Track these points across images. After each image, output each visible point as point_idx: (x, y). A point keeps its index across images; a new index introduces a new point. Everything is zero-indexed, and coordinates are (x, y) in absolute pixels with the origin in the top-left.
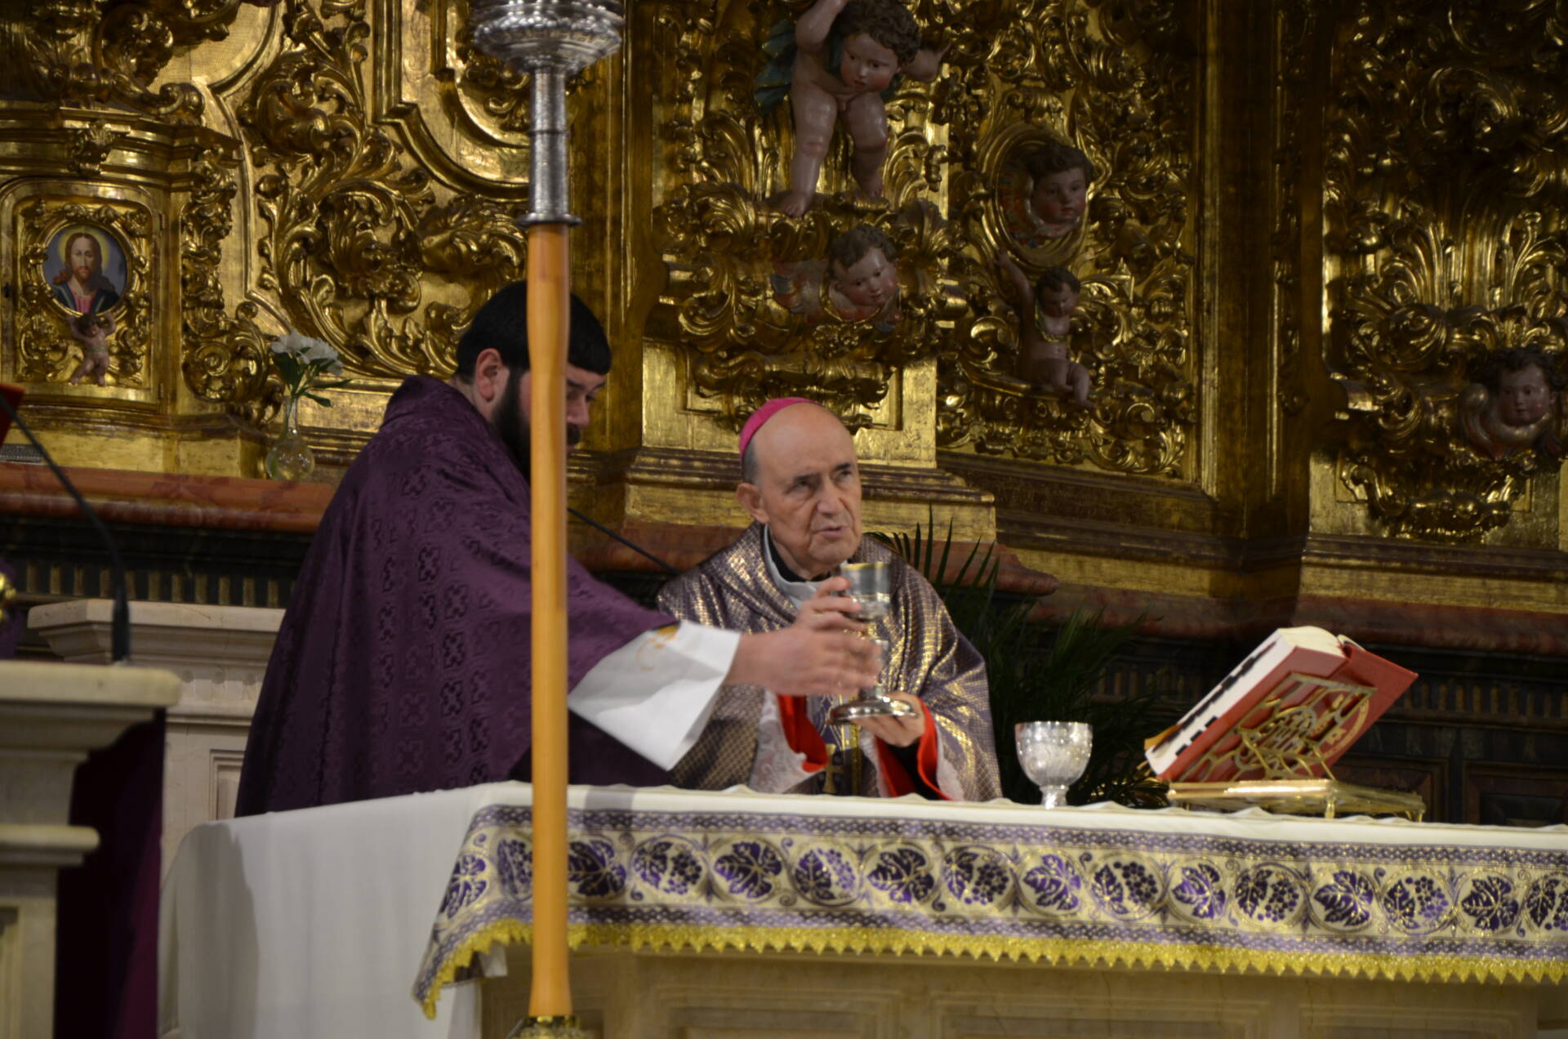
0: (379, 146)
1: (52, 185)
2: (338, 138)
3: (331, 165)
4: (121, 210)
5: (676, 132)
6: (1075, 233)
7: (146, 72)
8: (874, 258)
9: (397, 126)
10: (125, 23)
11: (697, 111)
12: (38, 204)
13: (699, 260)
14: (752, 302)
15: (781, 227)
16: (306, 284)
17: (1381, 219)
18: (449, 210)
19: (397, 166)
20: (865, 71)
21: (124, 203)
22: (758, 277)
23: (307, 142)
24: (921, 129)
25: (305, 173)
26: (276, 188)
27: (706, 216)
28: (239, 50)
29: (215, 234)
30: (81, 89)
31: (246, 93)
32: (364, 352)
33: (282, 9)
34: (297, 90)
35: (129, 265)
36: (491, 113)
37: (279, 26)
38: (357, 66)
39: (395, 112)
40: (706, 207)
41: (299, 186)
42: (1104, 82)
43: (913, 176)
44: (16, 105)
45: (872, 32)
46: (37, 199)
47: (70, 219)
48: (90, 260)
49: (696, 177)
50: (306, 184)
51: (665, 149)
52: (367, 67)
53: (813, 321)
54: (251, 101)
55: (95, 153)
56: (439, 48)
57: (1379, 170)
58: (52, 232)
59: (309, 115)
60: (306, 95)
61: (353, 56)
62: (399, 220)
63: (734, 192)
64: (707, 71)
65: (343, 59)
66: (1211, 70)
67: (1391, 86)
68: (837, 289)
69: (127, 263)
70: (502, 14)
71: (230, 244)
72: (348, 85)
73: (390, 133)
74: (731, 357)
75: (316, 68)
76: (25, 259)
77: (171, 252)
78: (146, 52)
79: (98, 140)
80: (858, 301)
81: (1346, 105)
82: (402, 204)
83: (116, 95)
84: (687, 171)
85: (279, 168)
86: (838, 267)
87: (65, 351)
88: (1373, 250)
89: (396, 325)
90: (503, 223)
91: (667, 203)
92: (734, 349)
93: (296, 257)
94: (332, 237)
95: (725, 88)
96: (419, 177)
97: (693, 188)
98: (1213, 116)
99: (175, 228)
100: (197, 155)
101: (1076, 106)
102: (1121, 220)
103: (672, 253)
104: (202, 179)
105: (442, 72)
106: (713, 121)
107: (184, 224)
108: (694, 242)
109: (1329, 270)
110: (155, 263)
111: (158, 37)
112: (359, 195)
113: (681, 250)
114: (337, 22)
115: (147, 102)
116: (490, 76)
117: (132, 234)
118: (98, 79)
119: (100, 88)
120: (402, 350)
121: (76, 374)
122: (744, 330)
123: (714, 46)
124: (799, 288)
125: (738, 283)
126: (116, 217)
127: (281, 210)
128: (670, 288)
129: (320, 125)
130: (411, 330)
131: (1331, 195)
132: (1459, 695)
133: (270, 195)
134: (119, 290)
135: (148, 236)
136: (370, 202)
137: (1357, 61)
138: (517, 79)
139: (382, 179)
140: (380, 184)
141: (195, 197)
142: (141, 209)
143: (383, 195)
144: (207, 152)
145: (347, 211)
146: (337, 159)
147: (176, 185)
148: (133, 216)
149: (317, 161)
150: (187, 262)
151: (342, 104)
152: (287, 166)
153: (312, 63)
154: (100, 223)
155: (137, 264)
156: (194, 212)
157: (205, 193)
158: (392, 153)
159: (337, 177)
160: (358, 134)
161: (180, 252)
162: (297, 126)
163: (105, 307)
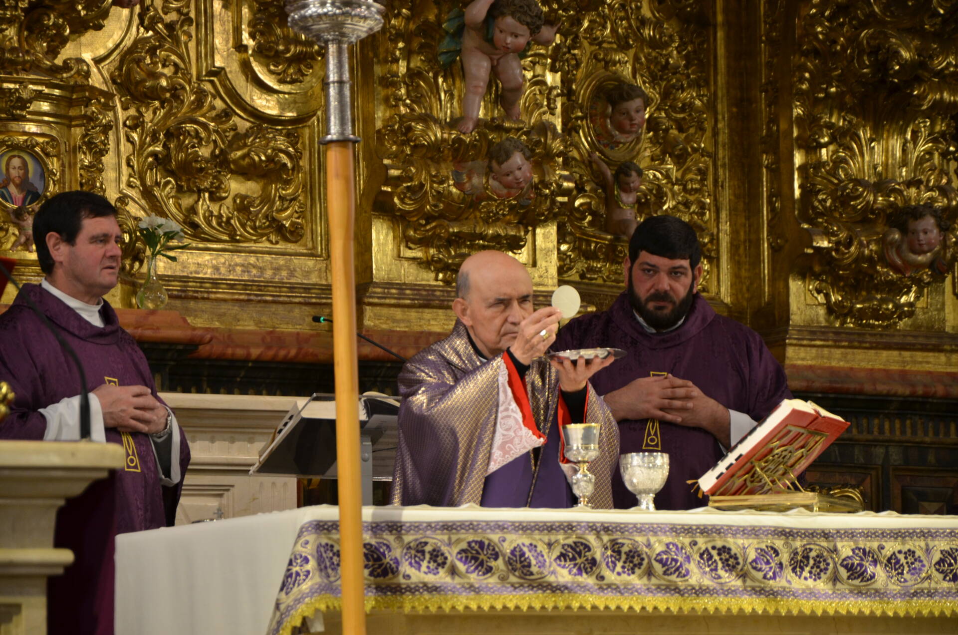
0: (201, 95)
2: (175, 91)
3: (171, 108)
4: (41, 140)
5: (389, 82)
6: (638, 140)
7: (53, 52)
8: (518, 159)
9: (212, 82)
10: (39, 20)
11: (402, 68)
13: (407, 162)
14: (441, 188)
15: (458, 140)
16: (157, 184)
17: (830, 126)
18: (246, 135)
19: (213, 108)
20: (509, 40)
21: (42, 135)
22: (444, 172)
23: (155, 94)
24: (544, 76)
25: (155, 113)
26: (137, 123)
27: (410, 134)
28: (111, 36)
29: (99, 153)
30: (13, 63)
31: (116, 64)
32: (195, 226)
33: (137, 9)
34: (148, 61)
35: (46, 175)
36: (272, 72)
37: (136, 20)
38: (186, 45)
39: (211, 73)
40: (409, 129)
41: (151, 121)
42: (653, 44)
43: (539, 106)
45: (513, 15)
47: (8, 146)
48: (21, 172)
49: (403, 110)
50: (156, 121)
51: (382, 92)
52: (192, 45)
53: (480, 199)
54: (120, 68)
55: (23, 104)
56: (237, 31)
57: (828, 94)
59: (156, 76)
60: (154, 63)
61: (183, 38)
62: (215, 142)
63: (427, 119)
64: (408, 42)
65: (176, 41)
66: (720, 34)
67: (835, 42)
68: (494, 178)
69: (45, 173)
70: (305, 6)
71: (108, 159)
72: (181, 57)
73: (208, 87)
74: (427, 223)
75: (161, 47)
77: (72, 165)
78: (52, 39)
79: (25, 95)
80: (508, 186)
81: (806, 54)
82: (216, 132)
83: (35, 67)
84: (397, 106)
85: (138, 110)
86: (494, 164)
87: (7, 231)
88: (826, 145)
89: (215, 208)
90: (281, 142)
91: (385, 127)
92: (429, 218)
93: (150, 167)
94: (173, 153)
95: (419, 53)
96: (227, 114)
97: (401, 117)
98: (722, 63)
99: (74, 150)
100: (87, 103)
101: (636, 59)
102: (666, 131)
103: (389, 158)
104: (91, 119)
105: (240, 47)
106: (413, 75)
107: (80, 148)
108: (403, 151)
109: (798, 159)
110: (63, 172)
111: (59, 28)
112: (189, 127)
113: (394, 156)
114: (172, 17)
115: (54, 70)
116: (270, 49)
117: (48, 155)
118: (23, 56)
119: (25, 62)
120: (219, 224)
121: (14, 245)
122: (436, 206)
123: (412, 26)
124: (470, 178)
125: (431, 176)
126: (37, 144)
127: (140, 138)
128: (388, 181)
129: (164, 83)
130: (224, 212)
131: (798, 111)
132: (887, 425)
133: (133, 128)
134: (40, 191)
135: (58, 156)
136: (196, 131)
137: (813, 26)
138: (287, 50)
139: (203, 116)
140: (202, 119)
141: (87, 130)
142: (53, 139)
143: (205, 126)
144: (94, 101)
145: (182, 137)
146: (175, 104)
147: (75, 123)
148: (48, 143)
149: (162, 106)
150: (83, 172)
151: (177, 69)
152: (143, 109)
153: (157, 43)
154: (27, 148)
155: (51, 173)
156: (87, 139)
157: (93, 128)
158: (209, 99)
159: (175, 116)
160: (188, 88)
161: (78, 165)
162: (148, 84)
163: (32, 202)
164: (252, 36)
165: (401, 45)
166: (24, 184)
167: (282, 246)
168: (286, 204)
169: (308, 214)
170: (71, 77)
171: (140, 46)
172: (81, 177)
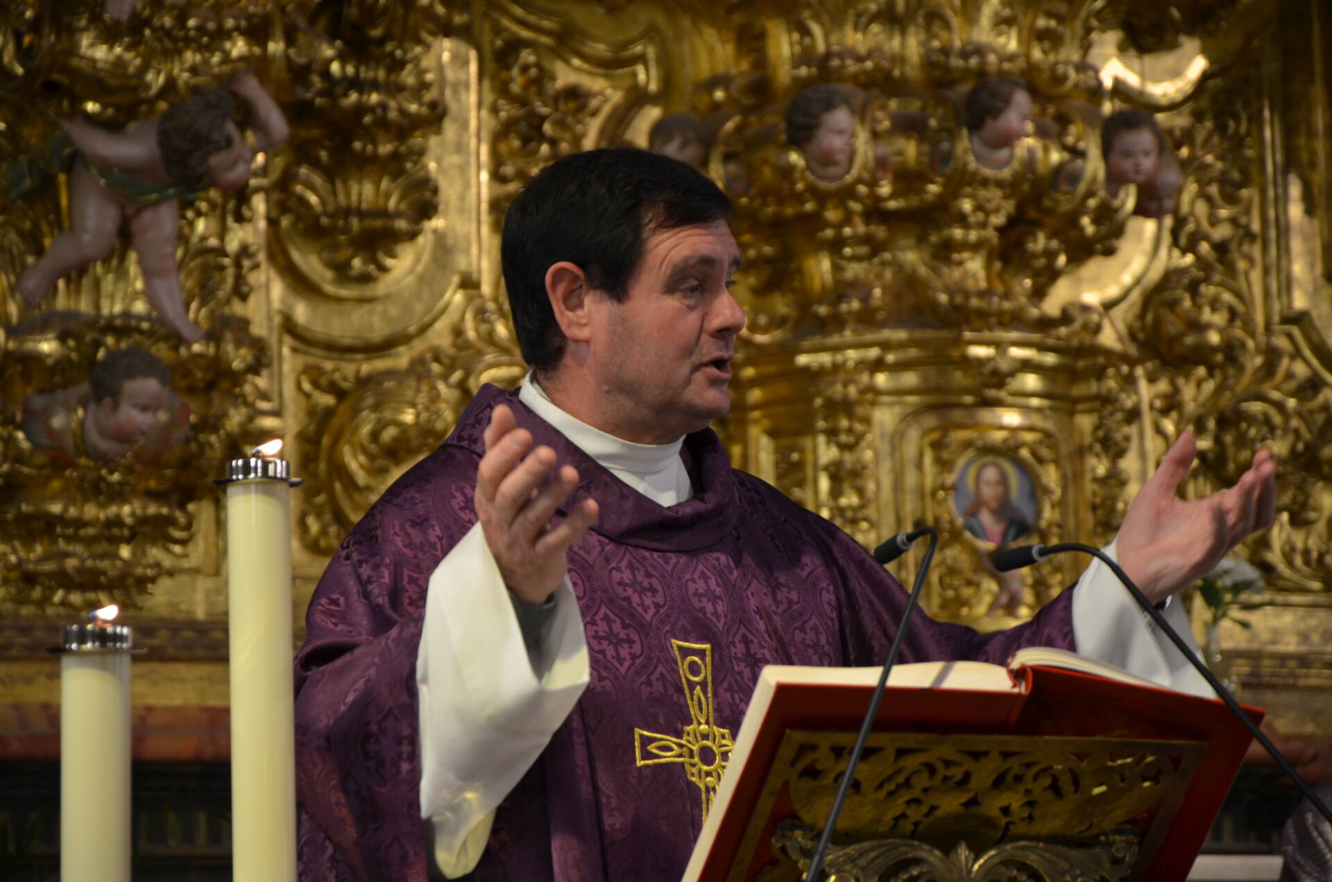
0: (1272, 356)
1: (957, 415)
2: (1231, 351)
3: (1225, 378)
4: (1029, 437)
7: (1039, 293)
9: (1290, 336)
10: (1019, 244)
12: (944, 436)
19: (1290, 376)
21: (1031, 429)
25: (1199, 384)
26: (1171, 404)
28: (1126, 265)
29: (1115, 451)
30: (982, 314)
31: (1137, 310)
32: (1267, 569)
33: (1168, 221)
34: (1187, 303)
35: (1039, 493)
37: (1167, 239)
38: (1247, 274)
39: (1287, 320)
41: (1195, 400)
44: (919, 334)
46: (945, 428)
47: (977, 448)
48: (999, 490)
50: (1202, 398)
52: (1256, 276)
54: (1142, 316)
55: (999, 378)
58: (961, 463)
59: (1199, 327)
60: (1198, 307)
61: (1241, 265)
62: (1296, 432)
65: (1231, 270)
69: (1036, 490)
71: (1129, 464)
72: (1238, 295)
73: (1282, 342)
75: (1207, 280)
76: (934, 493)
77: (1078, 476)
78: (1035, 275)
79: (1004, 366)
82: (1299, 414)
83: (1015, 320)
85: (1172, 383)
87: (978, 585)
89: (1298, 539)
93: (1195, 475)
94: (1231, 451)
96: (1313, 385)
99: (1081, 452)
100: (1100, 375)
104: (1106, 400)
107: (1091, 447)
110: (1065, 489)
111: (1051, 255)
112: (1256, 407)
114: (1222, 232)
115: (1045, 324)
117: (1040, 460)
118: (998, 302)
119: (1001, 313)
120: (1307, 562)
121: (992, 607)
126: (1023, 444)
127: (1177, 426)
129: (1214, 338)
130: (1313, 543)
133: (1165, 412)
134: (1029, 517)
135: (1056, 462)
136: (1265, 413)
139: (1277, 388)
140: (1276, 395)
141: (1101, 418)
142: (1047, 434)
143: (1280, 406)
144: (1111, 371)
145: (1244, 425)
146: (1231, 371)
147: (1080, 407)
148: (1041, 442)
149: (1211, 374)
150: (1096, 487)
151: (1233, 314)
152: (1181, 381)
153: (1201, 274)
154: (1008, 451)
155: (1047, 491)
156: (1101, 433)
157: (1112, 414)
158: (1285, 362)
159: (1232, 389)
160: (1251, 344)
161: (1088, 477)
162: (1189, 340)
163: (1016, 538)
166: (1004, 510)
170: (1074, 334)
171: (1174, 278)
172: (1094, 494)
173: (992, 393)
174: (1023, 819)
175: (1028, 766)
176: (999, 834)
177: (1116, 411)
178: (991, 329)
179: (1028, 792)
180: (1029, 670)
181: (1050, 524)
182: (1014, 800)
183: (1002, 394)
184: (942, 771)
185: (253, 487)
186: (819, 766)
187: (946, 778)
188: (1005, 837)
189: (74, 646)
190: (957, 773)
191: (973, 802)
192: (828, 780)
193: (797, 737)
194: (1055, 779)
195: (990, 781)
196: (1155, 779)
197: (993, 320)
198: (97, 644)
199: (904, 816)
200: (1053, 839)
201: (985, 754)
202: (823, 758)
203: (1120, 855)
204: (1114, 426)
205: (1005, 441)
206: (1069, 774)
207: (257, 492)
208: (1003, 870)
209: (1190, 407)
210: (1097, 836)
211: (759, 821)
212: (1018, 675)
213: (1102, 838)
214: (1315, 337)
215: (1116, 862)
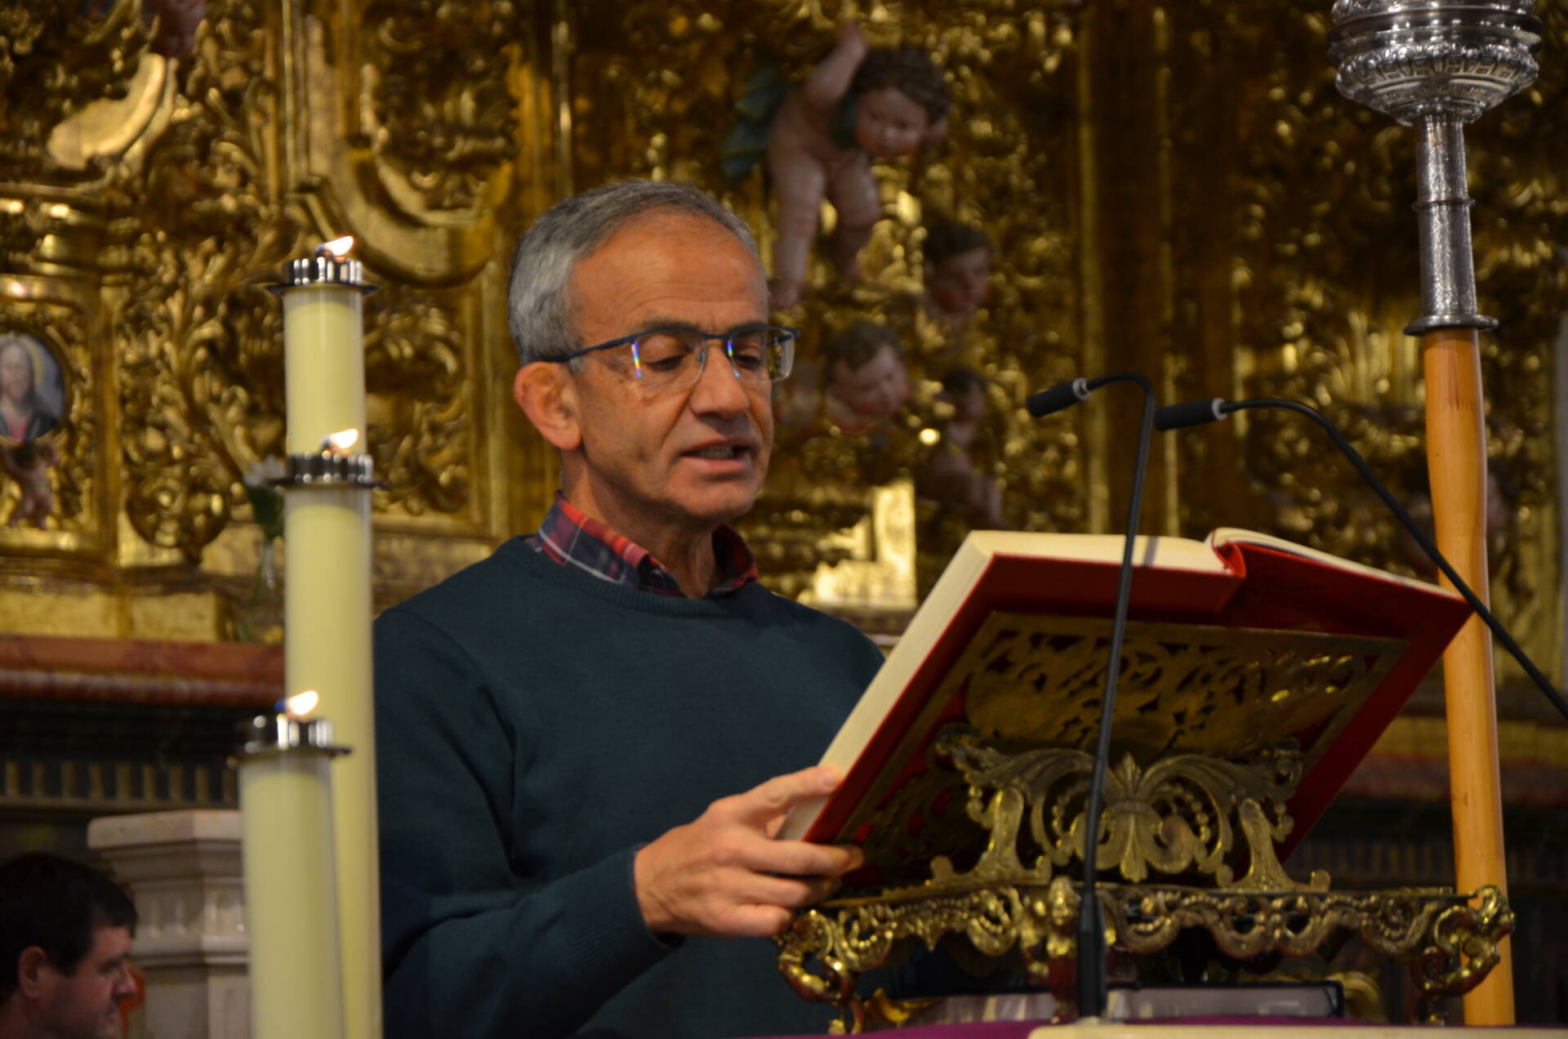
0: (286, 231)
2: (245, 221)
3: (236, 253)
4: (57, 311)
8: (886, 359)
9: (305, 207)
16: (216, 399)
17: (1304, 306)
20: (891, 133)
21: (56, 301)
23: (209, 224)
24: (895, 202)
25: (206, 262)
28: (132, 112)
34: (197, 161)
35: (68, 379)
36: (415, 187)
37: (172, 86)
38: (259, 132)
39: (305, 188)
41: (202, 279)
42: (989, 148)
45: (901, 86)
50: (209, 278)
52: (269, 133)
53: (806, 434)
55: (26, 239)
56: (352, 106)
57: (1302, 248)
60: (209, 167)
61: (254, 119)
64: (670, 134)
65: (243, 125)
66: (1086, 134)
67: (1319, 151)
68: (838, 397)
69: (66, 375)
72: (251, 154)
73: (295, 213)
75: (218, 135)
77: (106, 361)
79: (34, 223)
81: (1256, 174)
85: (179, 257)
86: (842, 369)
88: (1294, 341)
90: (436, 324)
93: (202, 368)
94: (242, 340)
95: (690, 155)
99: (108, 333)
100: (132, 241)
101: (958, 176)
104: (140, 272)
105: (358, 139)
107: (120, 328)
109: (1244, 364)
110: (96, 376)
114: (233, 78)
115: (64, 177)
116: (415, 143)
117: (70, 340)
118: (27, 149)
119: (28, 161)
121: (15, 516)
123: (679, 107)
126: (51, 321)
127: (184, 307)
129: (228, 203)
131: (1241, 275)
132: (1393, 855)
134: (58, 410)
135: (86, 344)
137: (1273, 122)
138: (450, 146)
141: (133, 294)
144: (145, 237)
145: (258, 311)
146: (244, 245)
147: (108, 279)
148: (69, 319)
149: (219, 248)
150: (125, 376)
151: (244, 178)
152: (187, 255)
153: (211, 128)
154: (31, 327)
155: (78, 377)
156: (131, 311)
157: (146, 290)
158: (300, 237)
159: (243, 266)
160: (263, 211)
161: (116, 364)
162: (205, 205)
163: (41, 433)
164: (382, 118)
165: (658, 140)
166: (29, 398)
167: (429, 519)
168: (441, 441)
169: (473, 460)
170: (102, 191)
171: (182, 130)
172: (123, 384)
173: (19, 257)
174: (1193, 728)
175: (1221, 663)
176: (1164, 744)
177: (150, 286)
178: (17, 180)
179: (1211, 695)
180: (1237, 548)
181: (82, 418)
182: (1192, 703)
183: (29, 259)
184: (1134, 667)
185: (322, 295)
186: (1011, 658)
187: (1136, 676)
188: (1170, 750)
189: (307, 477)
190: (1148, 669)
191: (1152, 706)
192: (1011, 675)
193: (1000, 620)
194: (1243, 680)
195: (1179, 680)
196: (1339, 684)
197: (18, 169)
198: (337, 475)
199: (1076, 721)
200: (1219, 753)
201: (1185, 647)
202: (1019, 650)
203: (1284, 772)
204: (148, 304)
205: (33, 315)
206: (1259, 676)
207: (327, 299)
208: (1167, 788)
209: (197, 289)
210: (1257, 752)
211: (924, 722)
212: (1225, 552)
213: (1265, 753)
214: (335, 209)
215: (1281, 780)
